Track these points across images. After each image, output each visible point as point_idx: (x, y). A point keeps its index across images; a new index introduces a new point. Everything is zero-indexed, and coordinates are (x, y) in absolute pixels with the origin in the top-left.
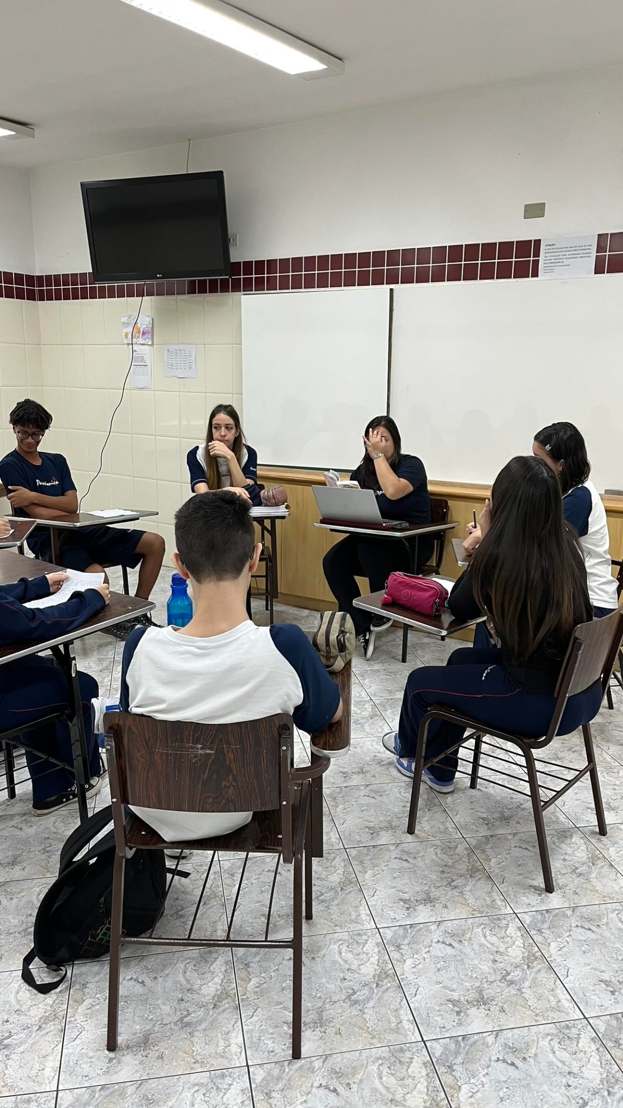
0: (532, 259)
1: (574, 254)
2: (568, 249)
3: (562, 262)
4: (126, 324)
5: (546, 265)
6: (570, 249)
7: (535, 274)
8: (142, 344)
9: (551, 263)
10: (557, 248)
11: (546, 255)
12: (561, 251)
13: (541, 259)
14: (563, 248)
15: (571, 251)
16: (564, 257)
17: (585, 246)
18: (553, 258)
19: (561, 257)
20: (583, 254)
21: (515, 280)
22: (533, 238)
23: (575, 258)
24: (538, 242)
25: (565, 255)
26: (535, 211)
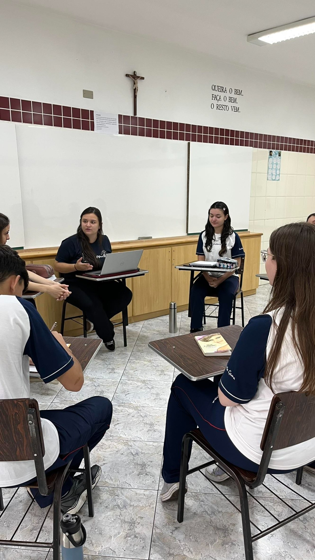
0: (89, 120)
1: (109, 122)
2: (107, 119)
3: (105, 125)
5: (98, 125)
6: (108, 119)
7: (93, 129)
9: (100, 124)
10: (102, 118)
11: (98, 120)
13: (95, 121)
14: (104, 118)
15: (108, 120)
16: (105, 123)
17: (114, 119)
18: (100, 122)
19: (104, 122)
20: (113, 123)
21: (83, 131)
22: (90, 109)
23: (110, 124)
24: (92, 112)
25: (106, 122)
26: (88, 94)
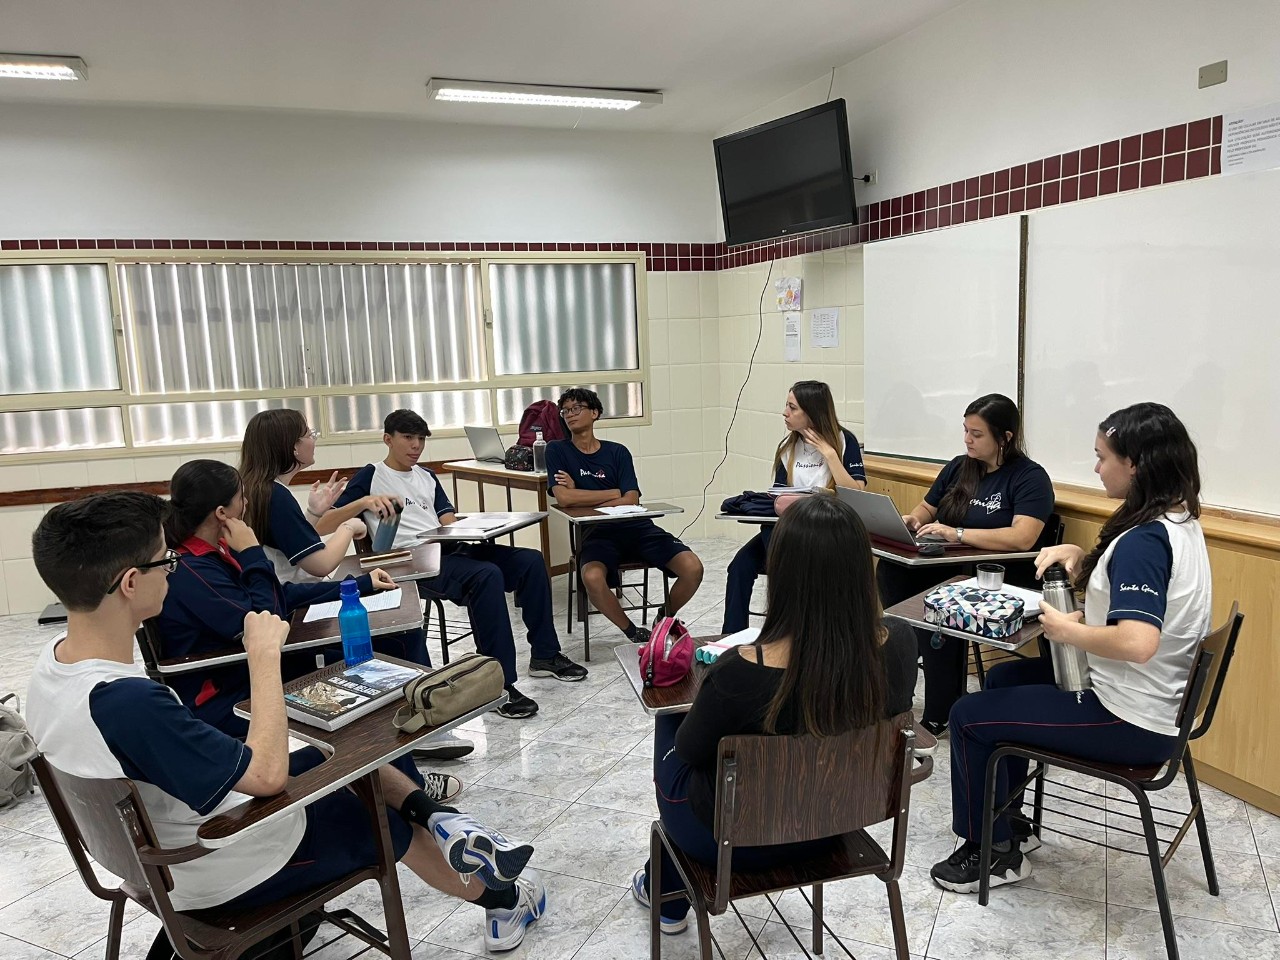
0: (1211, 146)
1: (1270, 132)
2: (1263, 125)
3: (1254, 146)
4: (780, 289)
5: (1231, 154)
6: (1265, 125)
7: (1217, 170)
8: (794, 311)
9: (1237, 150)
10: (1246, 126)
11: (1231, 138)
12: (1252, 130)
13: (1224, 145)
14: (1255, 124)
16: (1256, 138)
18: (1240, 142)
19: (1252, 138)
21: (1189, 181)
22: (1212, 115)
23: (1272, 137)
24: (1219, 120)
25: (1260, 134)
26: (1214, 74)
